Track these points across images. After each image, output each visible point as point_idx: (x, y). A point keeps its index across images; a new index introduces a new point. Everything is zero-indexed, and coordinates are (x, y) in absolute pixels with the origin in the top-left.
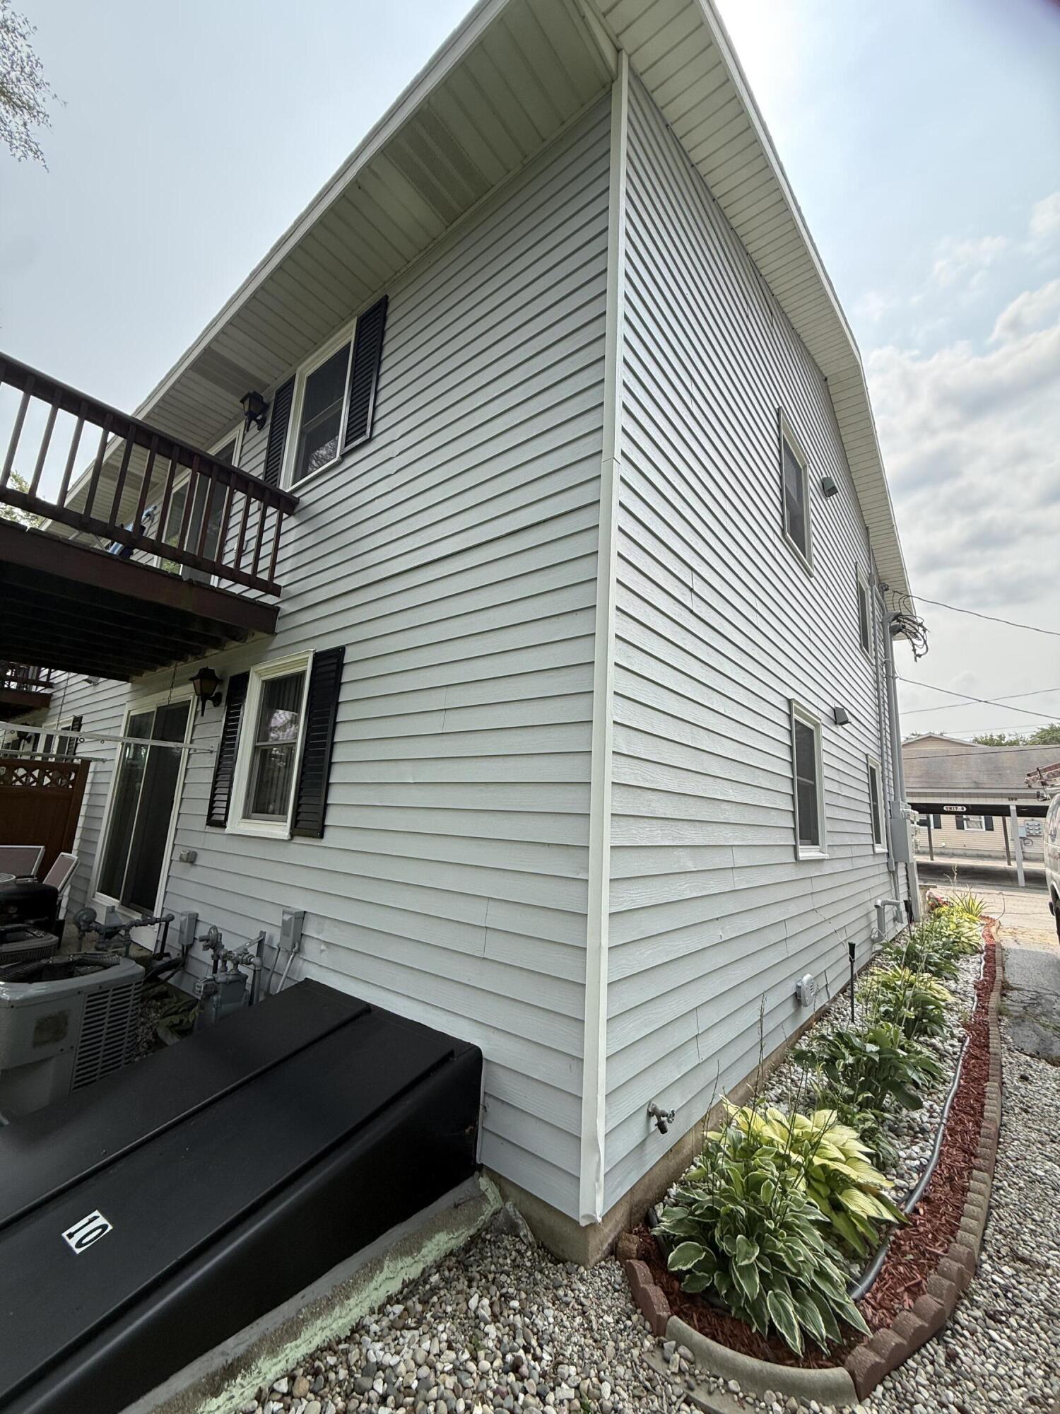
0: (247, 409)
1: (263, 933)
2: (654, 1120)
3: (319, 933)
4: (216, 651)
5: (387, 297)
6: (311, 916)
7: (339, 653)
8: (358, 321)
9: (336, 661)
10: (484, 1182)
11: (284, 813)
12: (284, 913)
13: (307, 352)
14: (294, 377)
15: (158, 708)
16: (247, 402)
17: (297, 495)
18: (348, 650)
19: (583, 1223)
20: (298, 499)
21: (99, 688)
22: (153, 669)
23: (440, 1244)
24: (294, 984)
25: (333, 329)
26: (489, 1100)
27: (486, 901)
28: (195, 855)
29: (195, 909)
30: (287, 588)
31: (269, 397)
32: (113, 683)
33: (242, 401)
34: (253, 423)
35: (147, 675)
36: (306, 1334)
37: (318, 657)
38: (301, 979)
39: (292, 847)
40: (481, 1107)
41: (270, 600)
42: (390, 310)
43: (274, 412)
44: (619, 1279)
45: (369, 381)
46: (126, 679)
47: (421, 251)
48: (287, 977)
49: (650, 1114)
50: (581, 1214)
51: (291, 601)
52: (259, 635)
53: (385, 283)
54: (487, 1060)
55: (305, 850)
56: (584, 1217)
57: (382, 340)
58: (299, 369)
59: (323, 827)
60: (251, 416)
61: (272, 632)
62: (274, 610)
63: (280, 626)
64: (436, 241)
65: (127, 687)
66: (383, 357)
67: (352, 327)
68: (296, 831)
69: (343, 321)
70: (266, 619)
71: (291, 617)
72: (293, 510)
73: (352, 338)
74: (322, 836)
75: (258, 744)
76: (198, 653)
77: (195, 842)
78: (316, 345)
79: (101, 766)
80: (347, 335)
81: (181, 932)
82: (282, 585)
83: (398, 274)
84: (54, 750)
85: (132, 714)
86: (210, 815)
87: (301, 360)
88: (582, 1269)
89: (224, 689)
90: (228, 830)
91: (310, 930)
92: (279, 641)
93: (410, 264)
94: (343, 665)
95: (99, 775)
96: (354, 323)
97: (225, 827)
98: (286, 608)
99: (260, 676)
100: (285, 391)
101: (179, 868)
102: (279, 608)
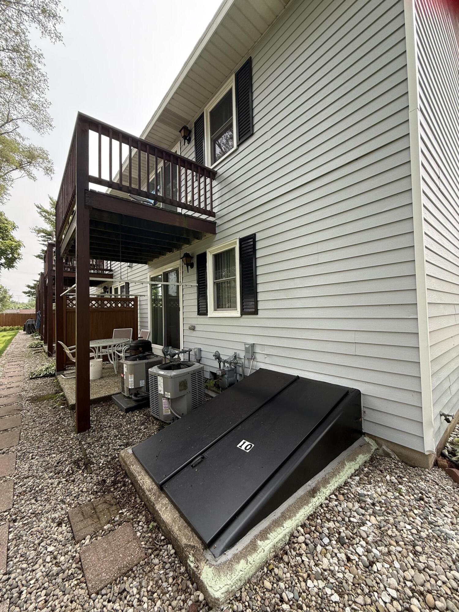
0: (183, 135)
1: (235, 353)
2: (443, 417)
3: (262, 351)
4: (188, 245)
5: (251, 58)
6: (257, 345)
7: (253, 236)
8: (235, 75)
9: (252, 240)
10: (367, 439)
11: (235, 307)
12: (245, 344)
13: (208, 99)
14: (203, 114)
15: (163, 273)
16: (183, 131)
17: (216, 170)
18: (257, 235)
19: (427, 453)
20: (216, 171)
21: (134, 269)
22: (158, 257)
23: (362, 458)
24: (255, 371)
25: (222, 83)
26: (366, 410)
27: (354, 332)
28: (194, 327)
29: (199, 346)
30: (218, 213)
31: (192, 127)
32: (140, 265)
33: (180, 132)
34: (186, 140)
35: (155, 260)
36: (332, 483)
37: (242, 241)
38: (258, 369)
39: (242, 319)
40: (362, 412)
41: (211, 219)
42: (253, 65)
43: (195, 133)
44: (444, 474)
45: (248, 104)
46: (146, 263)
47: (269, 26)
48: (252, 369)
49: (441, 415)
50: (426, 450)
51: (220, 219)
52: (209, 235)
53: (249, 50)
54: (363, 394)
55: (249, 320)
56: (428, 451)
57: (252, 82)
58: (205, 108)
59: (257, 310)
60: (185, 138)
61: (214, 233)
62: (214, 223)
63: (217, 230)
64: (278, 17)
65: (146, 266)
66: (253, 91)
67: (233, 79)
68: (244, 312)
69: (227, 77)
70: (211, 228)
71: (221, 226)
72: (215, 177)
73: (233, 85)
74: (257, 314)
75: (215, 281)
76: (179, 248)
77: (193, 322)
78: (213, 94)
79: (142, 298)
80: (231, 84)
81: (196, 355)
82: (216, 212)
83: (256, 43)
84: (119, 293)
85: (151, 277)
86: (199, 311)
87: (205, 104)
88: (427, 470)
89: (195, 261)
90: (209, 316)
91: (258, 350)
92: (218, 237)
93: (263, 35)
94: (256, 241)
95: (142, 302)
96: (233, 77)
97: (207, 315)
98: (219, 222)
99: (211, 253)
100: (200, 121)
101: (188, 332)
102: (216, 222)
